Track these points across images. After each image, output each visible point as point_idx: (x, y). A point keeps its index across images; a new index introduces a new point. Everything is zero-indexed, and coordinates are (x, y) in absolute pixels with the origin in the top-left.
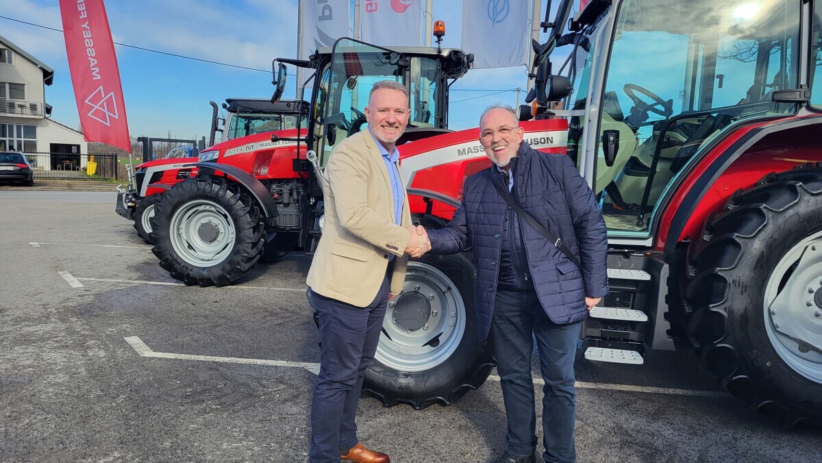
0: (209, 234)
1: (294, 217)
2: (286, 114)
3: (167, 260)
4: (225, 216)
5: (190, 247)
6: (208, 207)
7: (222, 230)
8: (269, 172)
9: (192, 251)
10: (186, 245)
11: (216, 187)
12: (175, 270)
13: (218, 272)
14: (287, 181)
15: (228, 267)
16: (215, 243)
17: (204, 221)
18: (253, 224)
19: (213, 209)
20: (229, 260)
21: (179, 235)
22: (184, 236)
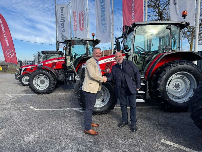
0: (42, 82)
1: (62, 77)
2: (56, 54)
3: (33, 89)
4: (47, 78)
5: (38, 85)
6: (42, 76)
7: (45, 81)
8: (56, 67)
9: (38, 86)
10: (37, 85)
11: (44, 71)
12: (35, 91)
13: (45, 91)
14: (60, 69)
15: (48, 89)
16: (44, 84)
17: (41, 79)
18: (54, 79)
19: (43, 76)
20: (48, 88)
21: (35, 83)
22: (36, 83)
